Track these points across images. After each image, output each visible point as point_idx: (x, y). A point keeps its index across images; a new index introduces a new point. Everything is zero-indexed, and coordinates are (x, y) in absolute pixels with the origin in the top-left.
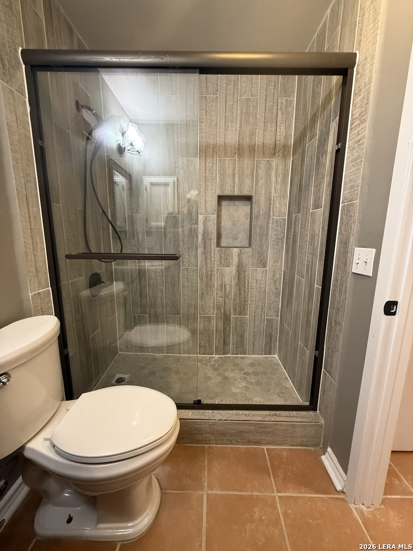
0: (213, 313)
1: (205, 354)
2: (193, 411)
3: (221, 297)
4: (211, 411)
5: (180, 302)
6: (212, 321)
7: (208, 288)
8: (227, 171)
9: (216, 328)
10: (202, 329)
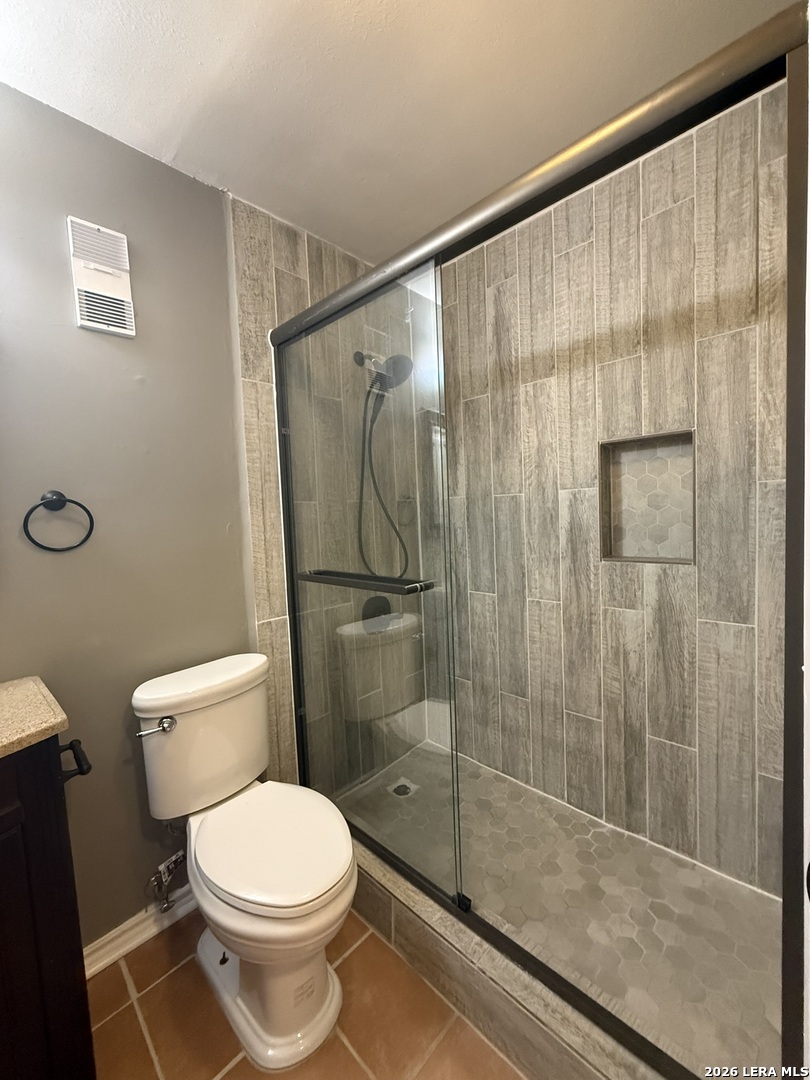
0: (598, 715)
1: (582, 809)
2: (447, 915)
3: (616, 680)
4: (477, 938)
5: (526, 671)
6: (597, 734)
7: (583, 651)
8: (619, 386)
9: (606, 752)
10: (572, 745)
